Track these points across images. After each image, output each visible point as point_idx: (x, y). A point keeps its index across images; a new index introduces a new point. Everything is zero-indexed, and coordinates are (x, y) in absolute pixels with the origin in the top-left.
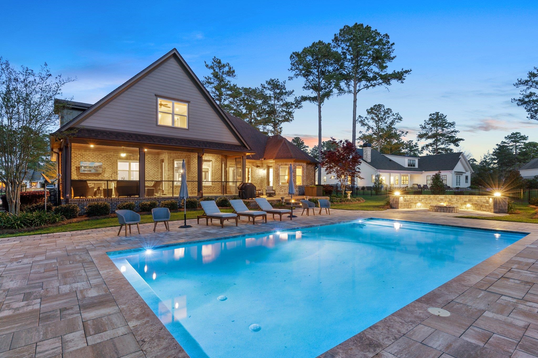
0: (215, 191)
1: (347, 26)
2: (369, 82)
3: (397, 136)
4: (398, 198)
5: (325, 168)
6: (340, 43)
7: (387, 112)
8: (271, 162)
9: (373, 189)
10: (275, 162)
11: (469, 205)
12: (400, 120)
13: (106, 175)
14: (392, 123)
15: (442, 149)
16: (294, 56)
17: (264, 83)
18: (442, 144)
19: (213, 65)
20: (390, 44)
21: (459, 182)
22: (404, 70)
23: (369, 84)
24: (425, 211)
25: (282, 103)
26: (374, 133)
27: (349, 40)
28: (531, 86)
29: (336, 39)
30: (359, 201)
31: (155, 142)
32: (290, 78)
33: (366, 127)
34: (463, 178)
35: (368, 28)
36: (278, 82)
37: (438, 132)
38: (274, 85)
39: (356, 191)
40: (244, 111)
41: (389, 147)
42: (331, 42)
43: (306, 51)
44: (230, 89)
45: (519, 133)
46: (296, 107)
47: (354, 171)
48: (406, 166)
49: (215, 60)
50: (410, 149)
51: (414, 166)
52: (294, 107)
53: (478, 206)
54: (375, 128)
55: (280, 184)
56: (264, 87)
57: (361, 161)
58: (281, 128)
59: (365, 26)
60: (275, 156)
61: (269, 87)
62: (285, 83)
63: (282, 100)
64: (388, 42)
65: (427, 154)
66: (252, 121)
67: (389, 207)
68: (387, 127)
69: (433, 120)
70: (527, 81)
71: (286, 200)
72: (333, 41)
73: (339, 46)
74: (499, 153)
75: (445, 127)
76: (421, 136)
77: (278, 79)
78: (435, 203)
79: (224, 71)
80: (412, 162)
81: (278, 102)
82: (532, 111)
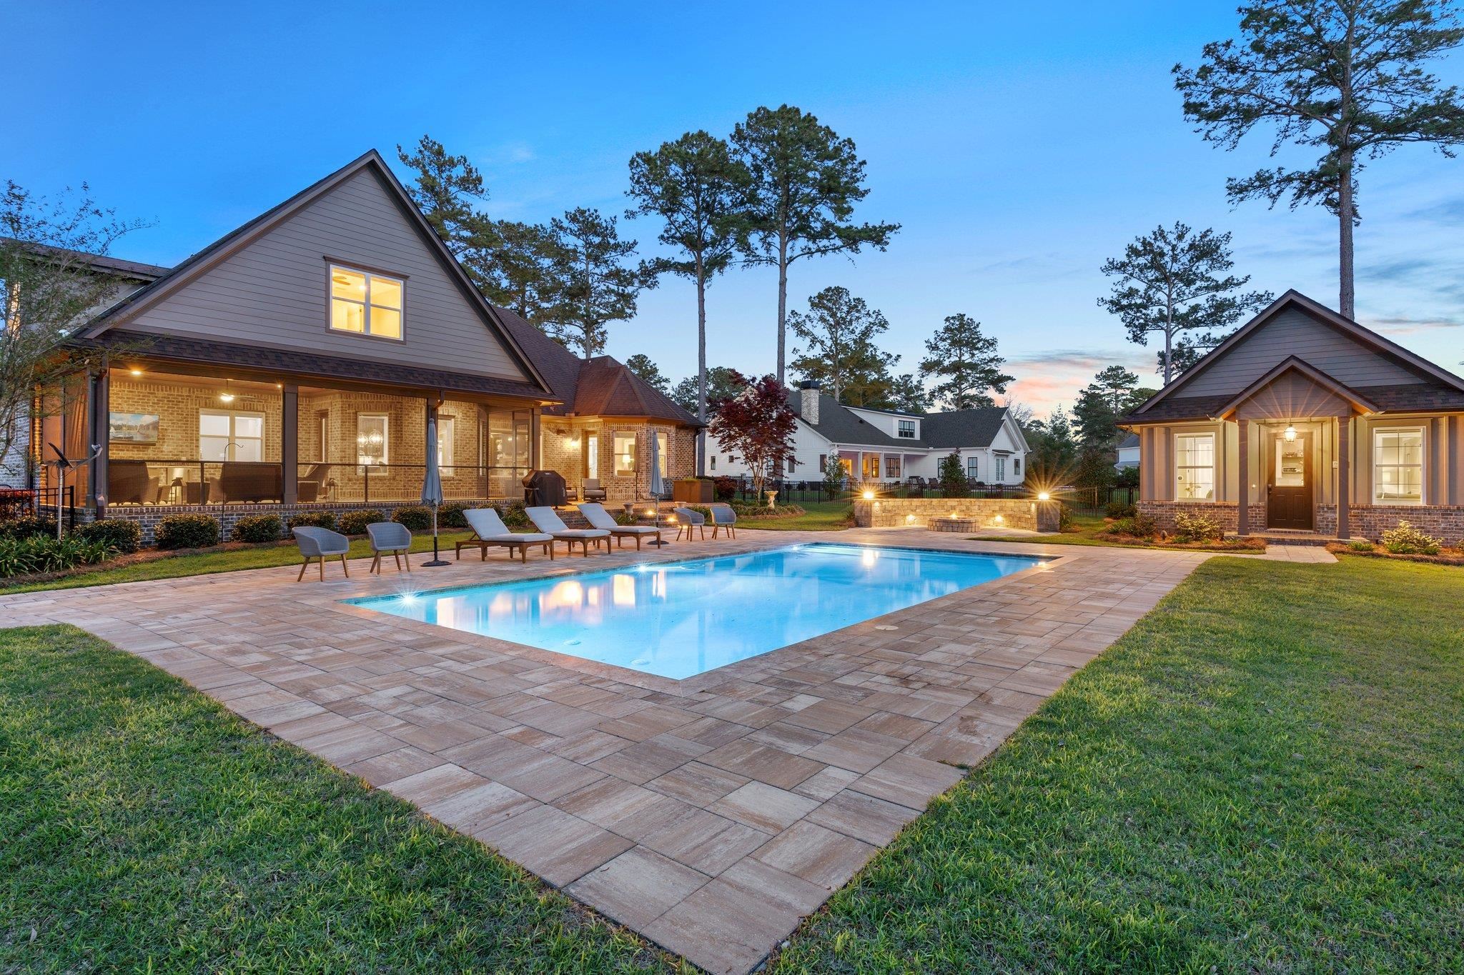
0: (463, 490)
1: (764, 109)
2: (814, 242)
3: (877, 365)
4: (870, 505)
5: (719, 439)
6: (748, 143)
7: (856, 306)
8: (593, 421)
9: (824, 486)
10: (604, 422)
11: (999, 518)
12: (883, 326)
13: (166, 448)
14: (866, 333)
15: (973, 398)
16: (640, 161)
17: (561, 216)
18: (972, 386)
19: (420, 156)
20: (856, 162)
21: (1003, 474)
22: (886, 224)
23: (813, 247)
24: (920, 530)
25: (606, 271)
26: (825, 355)
27: (768, 140)
28: (1131, 275)
29: (739, 135)
30: (793, 511)
31: (324, 370)
32: (630, 215)
33: (808, 340)
34: (1009, 463)
35: (810, 120)
36: (597, 217)
37: (963, 358)
38: (586, 223)
39: (787, 493)
40: (505, 283)
41: (859, 389)
42: (728, 140)
43: (668, 153)
44: (470, 225)
45: (1121, 368)
46: (642, 283)
47: (781, 447)
48: (895, 435)
49: (426, 144)
50: (907, 394)
51: (912, 435)
52: (637, 284)
53: (1015, 519)
54: (828, 343)
55: (616, 473)
56: (561, 228)
57: (797, 422)
58: (603, 334)
59: (803, 115)
60: (602, 408)
61: (575, 227)
62: (614, 222)
63: (606, 262)
64: (854, 157)
65: (944, 408)
66: (527, 309)
67: (852, 523)
68: (855, 341)
69: (952, 330)
70: (1123, 265)
71: (635, 510)
72: (732, 137)
73: (745, 150)
74: (1084, 410)
75: (977, 349)
76: (928, 367)
77: (596, 211)
78: (940, 515)
79: (454, 176)
80: (907, 427)
81: (597, 266)
82: (1136, 327)
